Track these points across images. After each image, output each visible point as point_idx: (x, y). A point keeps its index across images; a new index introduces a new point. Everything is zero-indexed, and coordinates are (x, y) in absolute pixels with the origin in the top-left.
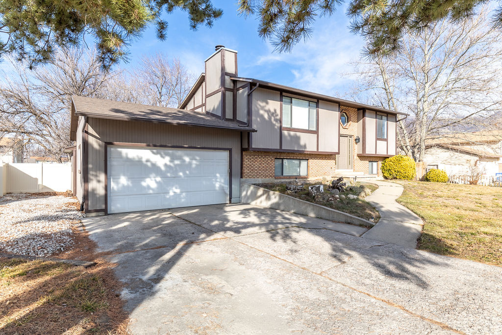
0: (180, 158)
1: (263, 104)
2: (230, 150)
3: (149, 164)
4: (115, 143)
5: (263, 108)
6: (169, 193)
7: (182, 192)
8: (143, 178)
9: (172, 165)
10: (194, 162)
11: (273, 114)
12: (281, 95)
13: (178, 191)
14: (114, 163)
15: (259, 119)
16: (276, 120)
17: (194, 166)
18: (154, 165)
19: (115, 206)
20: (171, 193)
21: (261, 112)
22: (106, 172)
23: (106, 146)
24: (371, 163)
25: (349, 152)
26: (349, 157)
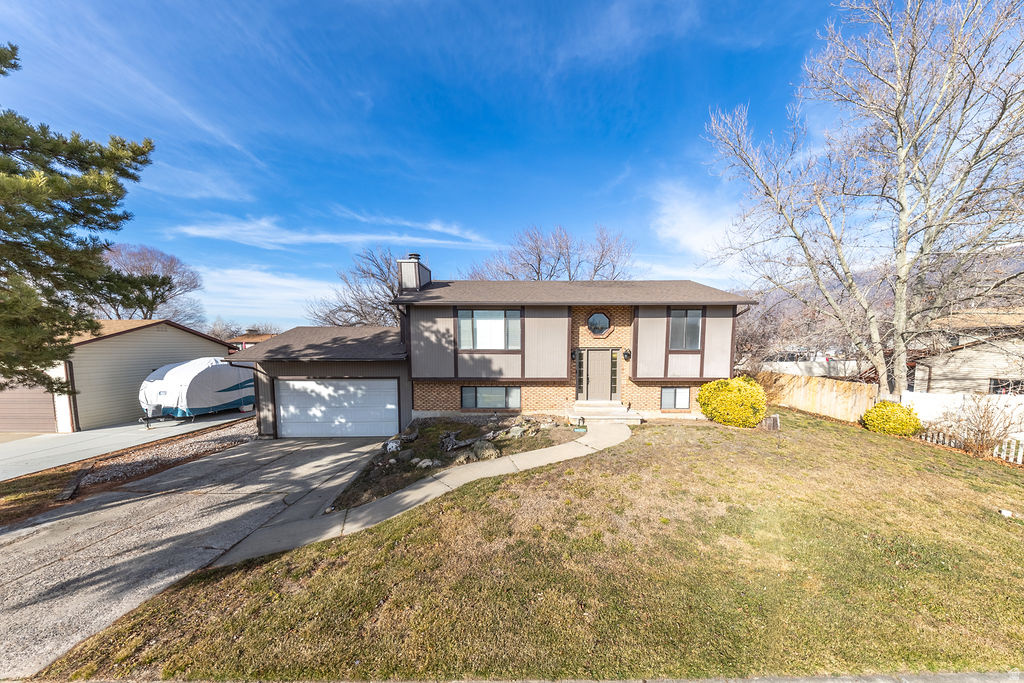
0: (344, 388)
1: (429, 324)
2: (398, 378)
3: (313, 394)
4: (280, 377)
5: (427, 329)
6: (333, 422)
7: (347, 422)
8: (309, 408)
9: (336, 395)
10: (359, 392)
11: (443, 335)
12: (455, 311)
13: (343, 421)
14: (282, 394)
15: (422, 343)
16: (449, 342)
17: (359, 396)
18: (318, 395)
19: (286, 431)
20: (337, 423)
21: (427, 334)
22: (274, 401)
23: (272, 380)
24: (672, 390)
25: (614, 373)
26: (614, 381)
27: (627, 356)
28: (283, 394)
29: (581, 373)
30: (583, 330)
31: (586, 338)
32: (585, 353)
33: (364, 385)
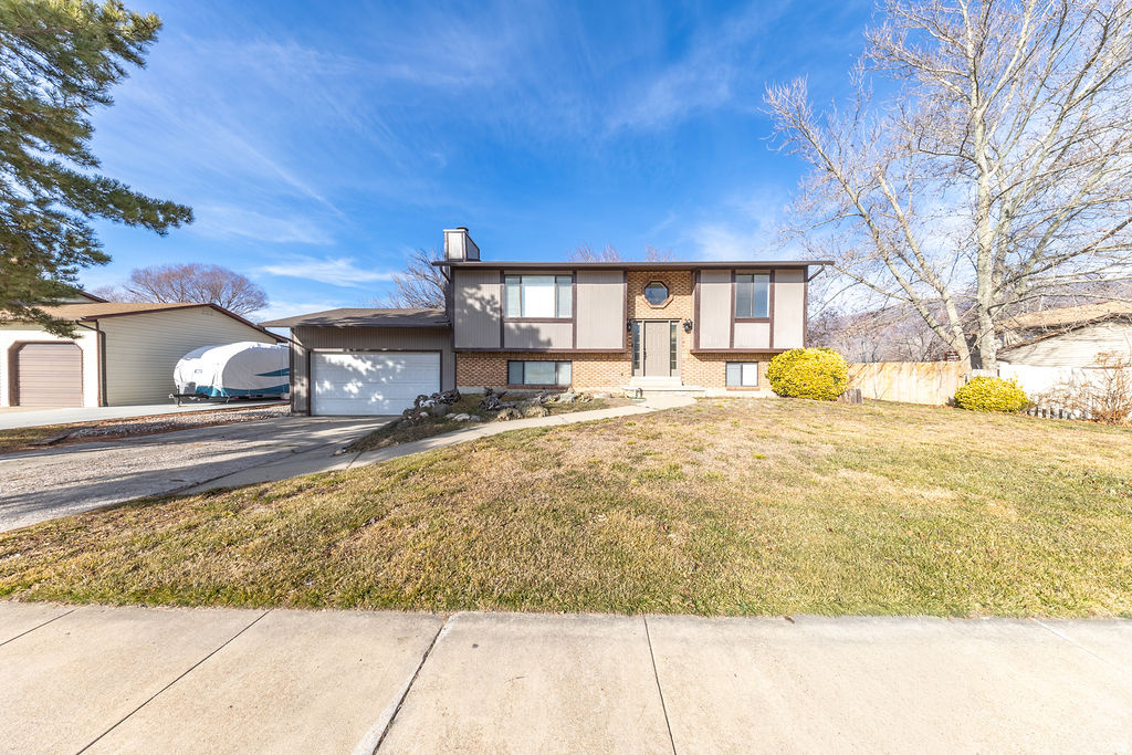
0: (382, 362)
1: (473, 291)
2: (441, 352)
3: (350, 369)
4: (316, 350)
5: (471, 296)
6: (370, 399)
7: (384, 399)
8: (345, 383)
9: (373, 369)
10: (399, 366)
11: (488, 302)
12: (502, 273)
13: (380, 397)
15: (465, 311)
16: (494, 310)
17: (398, 371)
18: (355, 370)
19: (321, 407)
20: (374, 400)
21: (470, 301)
22: (309, 376)
23: (309, 353)
24: (738, 366)
25: (673, 347)
26: (673, 356)
27: (688, 327)
28: (319, 368)
29: (636, 347)
30: (640, 300)
31: (643, 309)
32: (641, 325)
33: (404, 359)
